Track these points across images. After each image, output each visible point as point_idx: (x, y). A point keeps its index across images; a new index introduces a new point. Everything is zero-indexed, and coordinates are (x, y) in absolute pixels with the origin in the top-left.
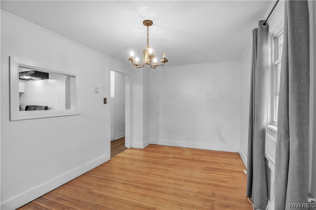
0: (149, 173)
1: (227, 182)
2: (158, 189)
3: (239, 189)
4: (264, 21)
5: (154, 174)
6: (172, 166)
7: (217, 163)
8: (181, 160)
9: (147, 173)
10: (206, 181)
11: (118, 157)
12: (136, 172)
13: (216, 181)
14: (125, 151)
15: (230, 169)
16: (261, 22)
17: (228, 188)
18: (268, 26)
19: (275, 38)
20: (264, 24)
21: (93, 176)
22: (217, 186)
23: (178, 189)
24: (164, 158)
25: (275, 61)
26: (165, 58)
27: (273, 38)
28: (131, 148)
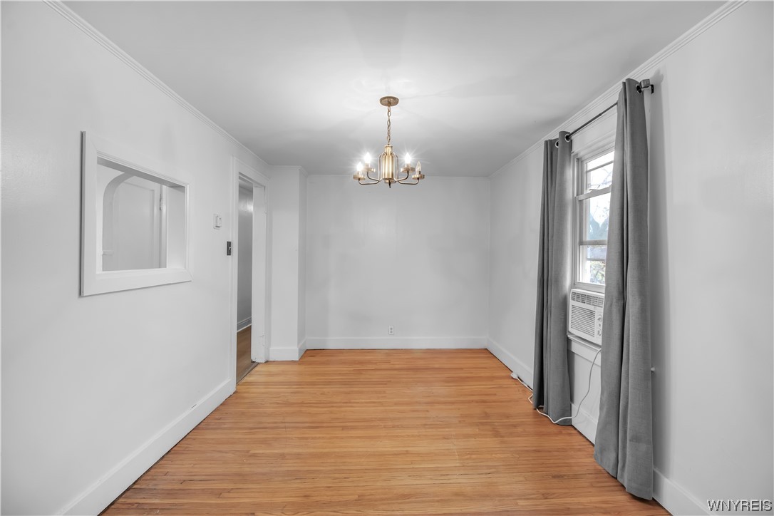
0: (350, 403)
1: (495, 394)
2: (390, 423)
3: (517, 401)
4: (567, 133)
5: (362, 403)
6: (386, 384)
7: (462, 369)
8: (396, 372)
9: (346, 403)
10: (461, 399)
11: (250, 383)
12: (320, 405)
13: (478, 395)
14: (257, 369)
15: (488, 374)
16: (563, 133)
17: (501, 402)
18: (571, 141)
19: (578, 159)
20: (568, 138)
21: (226, 426)
22: (484, 402)
23: (425, 418)
24: (360, 372)
25: (578, 195)
26: (420, 172)
27: (576, 160)
28: (267, 362)
